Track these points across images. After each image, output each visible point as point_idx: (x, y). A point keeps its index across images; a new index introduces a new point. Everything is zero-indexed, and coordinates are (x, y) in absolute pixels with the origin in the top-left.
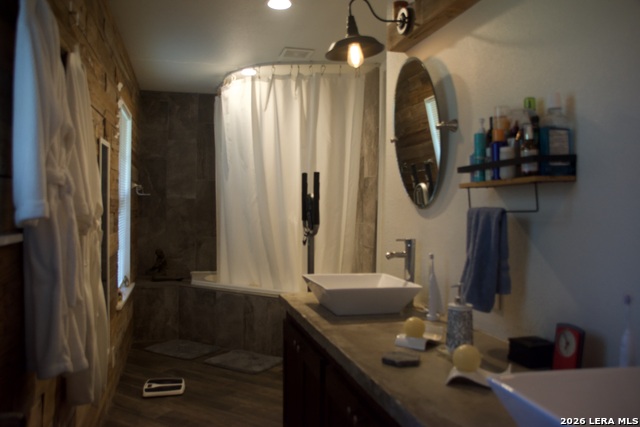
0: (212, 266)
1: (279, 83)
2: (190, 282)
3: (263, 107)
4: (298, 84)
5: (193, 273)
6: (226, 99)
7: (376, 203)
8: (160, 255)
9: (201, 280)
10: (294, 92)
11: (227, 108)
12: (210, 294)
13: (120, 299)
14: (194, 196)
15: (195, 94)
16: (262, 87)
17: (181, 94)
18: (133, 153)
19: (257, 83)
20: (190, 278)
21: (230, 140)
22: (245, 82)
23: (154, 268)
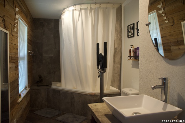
0: (59, 80)
1: (83, 11)
2: (51, 86)
3: (77, 21)
4: (91, 12)
5: (53, 82)
6: (63, 19)
7: (121, 57)
8: (40, 77)
9: (55, 86)
10: (89, 15)
11: (63, 22)
12: (58, 92)
13: (20, 97)
14: (52, 55)
15: (53, 19)
16: (77, 13)
17: (47, 19)
18: (28, 39)
19: (75, 12)
20: (51, 84)
21: (65, 34)
22: (70, 12)
23: (38, 82)
